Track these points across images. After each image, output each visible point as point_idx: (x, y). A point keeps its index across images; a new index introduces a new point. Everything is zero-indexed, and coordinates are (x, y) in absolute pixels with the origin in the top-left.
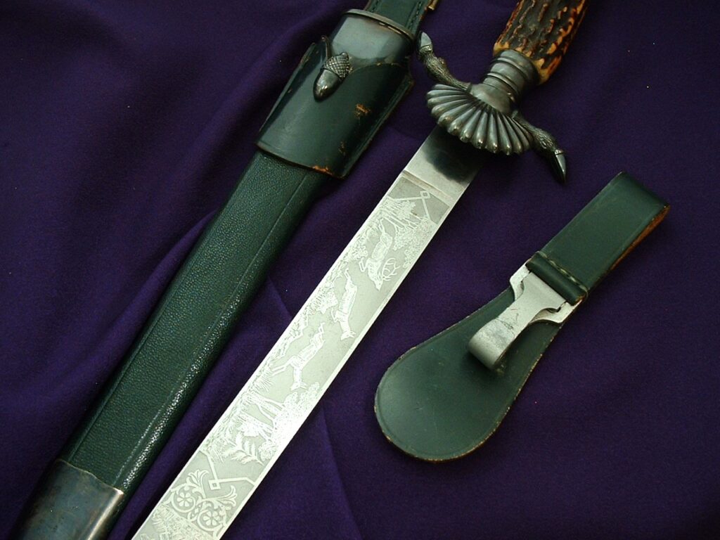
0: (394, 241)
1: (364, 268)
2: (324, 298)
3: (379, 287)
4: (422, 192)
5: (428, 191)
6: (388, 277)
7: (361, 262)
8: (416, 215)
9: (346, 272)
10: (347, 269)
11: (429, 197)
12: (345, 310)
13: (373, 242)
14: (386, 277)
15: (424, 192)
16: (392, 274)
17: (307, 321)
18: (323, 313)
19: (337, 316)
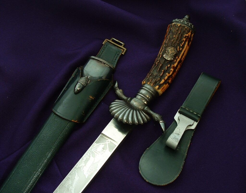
0: (94, 159)
1: (83, 170)
2: (67, 182)
3: (86, 177)
4: (107, 141)
5: (109, 140)
6: (91, 173)
7: (82, 168)
8: (104, 149)
9: (76, 172)
10: (77, 171)
11: (109, 142)
12: (73, 186)
13: (87, 160)
14: (90, 173)
15: (108, 140)
16: (92, 172)
17: (60, 190)
18: (66, 187)
19: (71, 188)
